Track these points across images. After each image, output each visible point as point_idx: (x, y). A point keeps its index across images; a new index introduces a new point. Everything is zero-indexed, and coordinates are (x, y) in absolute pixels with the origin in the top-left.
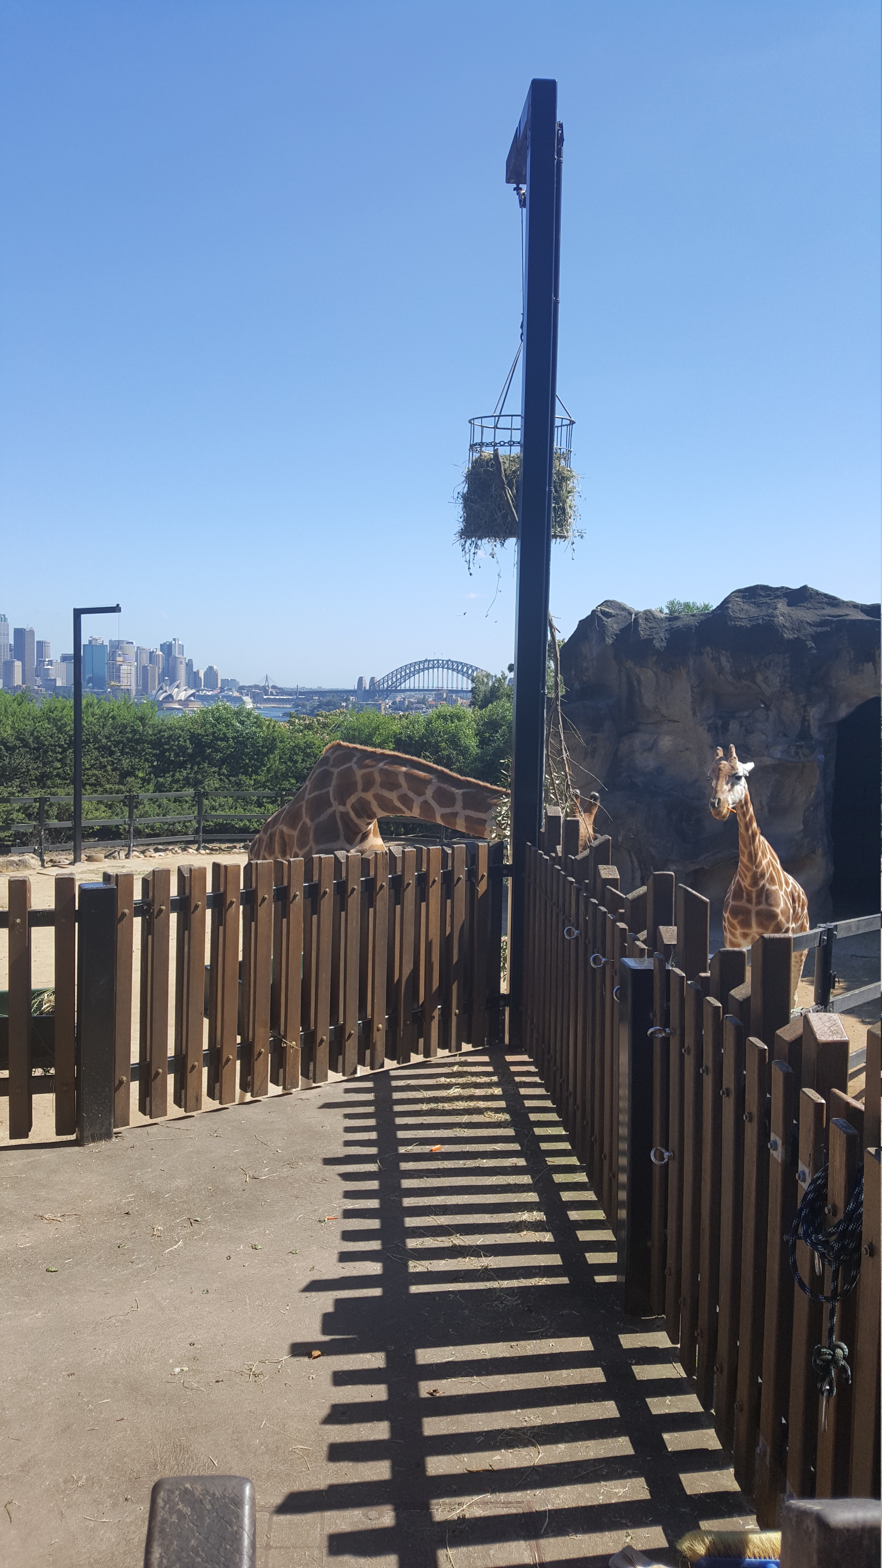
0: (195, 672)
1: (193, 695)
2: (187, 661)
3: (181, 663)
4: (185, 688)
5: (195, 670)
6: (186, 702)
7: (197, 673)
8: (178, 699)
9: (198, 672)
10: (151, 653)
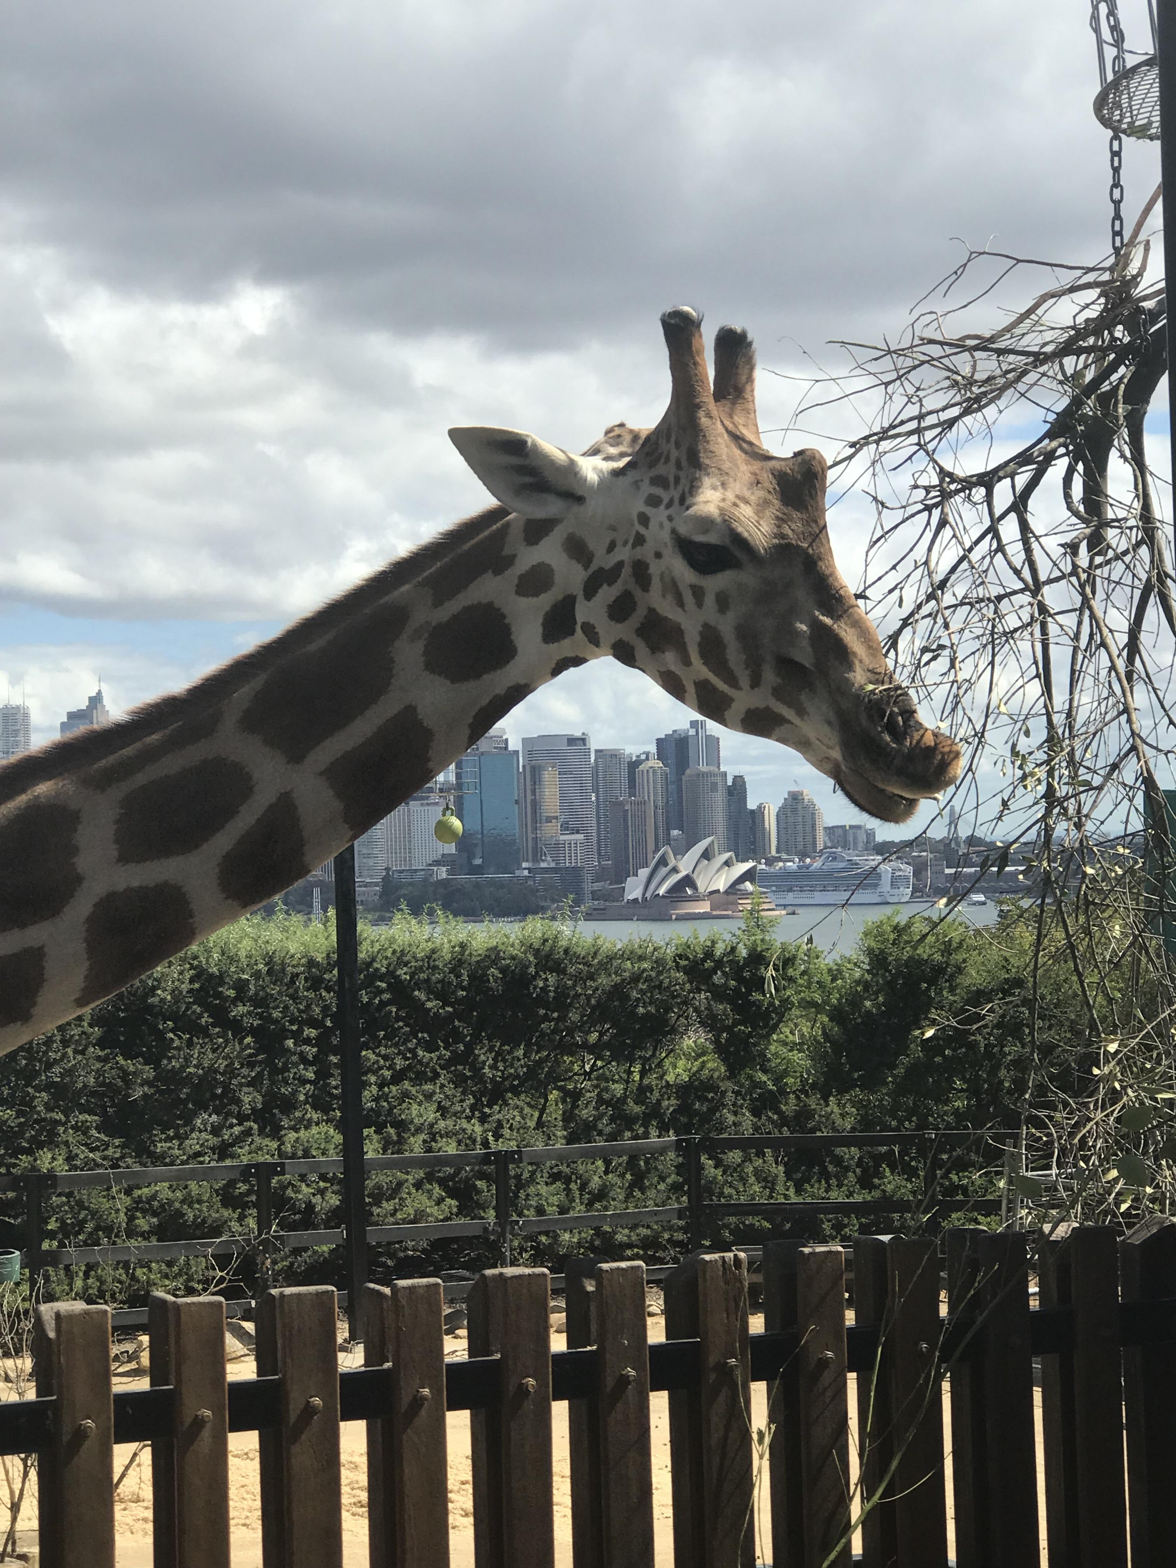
0: (752, 811)
1: (748, 875)
2: (730, 783)
3: (714, 787)
4: (727, 855)
5: (752, 805)
6: (731, 898)
7: (757, 815)
8: (710, 889)
9: (761, 809)
10: (634, 765)
